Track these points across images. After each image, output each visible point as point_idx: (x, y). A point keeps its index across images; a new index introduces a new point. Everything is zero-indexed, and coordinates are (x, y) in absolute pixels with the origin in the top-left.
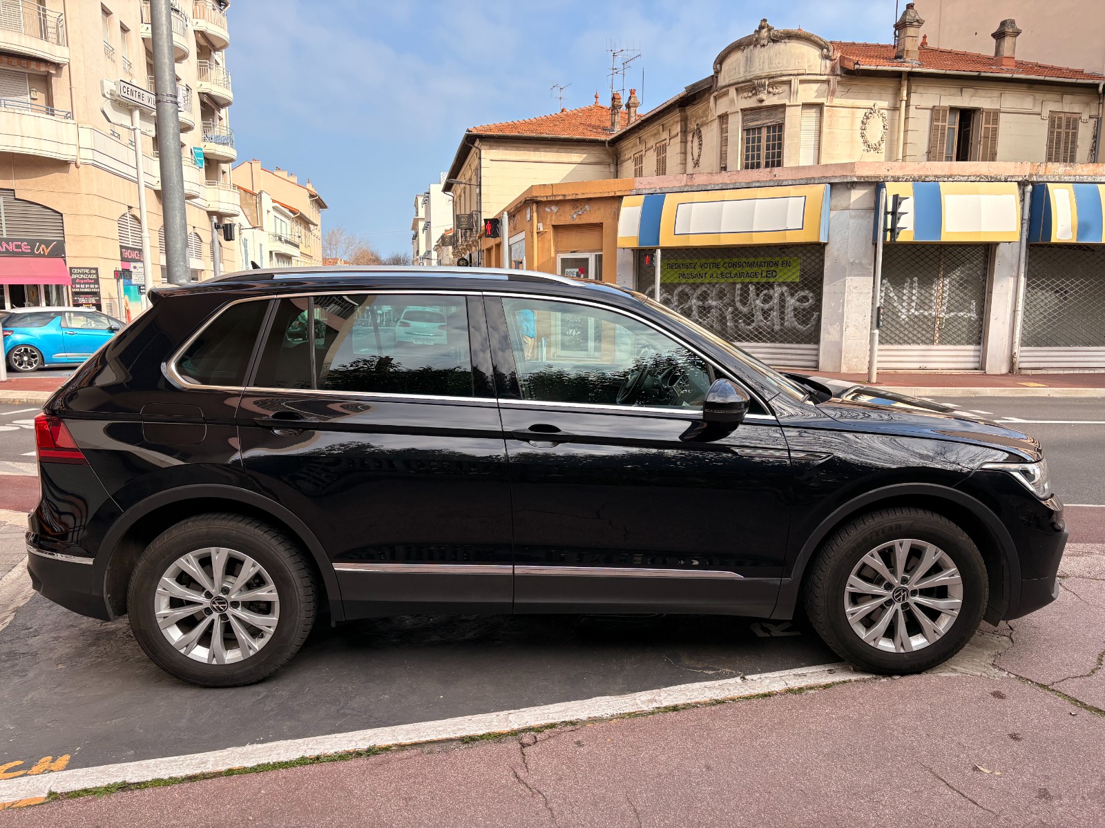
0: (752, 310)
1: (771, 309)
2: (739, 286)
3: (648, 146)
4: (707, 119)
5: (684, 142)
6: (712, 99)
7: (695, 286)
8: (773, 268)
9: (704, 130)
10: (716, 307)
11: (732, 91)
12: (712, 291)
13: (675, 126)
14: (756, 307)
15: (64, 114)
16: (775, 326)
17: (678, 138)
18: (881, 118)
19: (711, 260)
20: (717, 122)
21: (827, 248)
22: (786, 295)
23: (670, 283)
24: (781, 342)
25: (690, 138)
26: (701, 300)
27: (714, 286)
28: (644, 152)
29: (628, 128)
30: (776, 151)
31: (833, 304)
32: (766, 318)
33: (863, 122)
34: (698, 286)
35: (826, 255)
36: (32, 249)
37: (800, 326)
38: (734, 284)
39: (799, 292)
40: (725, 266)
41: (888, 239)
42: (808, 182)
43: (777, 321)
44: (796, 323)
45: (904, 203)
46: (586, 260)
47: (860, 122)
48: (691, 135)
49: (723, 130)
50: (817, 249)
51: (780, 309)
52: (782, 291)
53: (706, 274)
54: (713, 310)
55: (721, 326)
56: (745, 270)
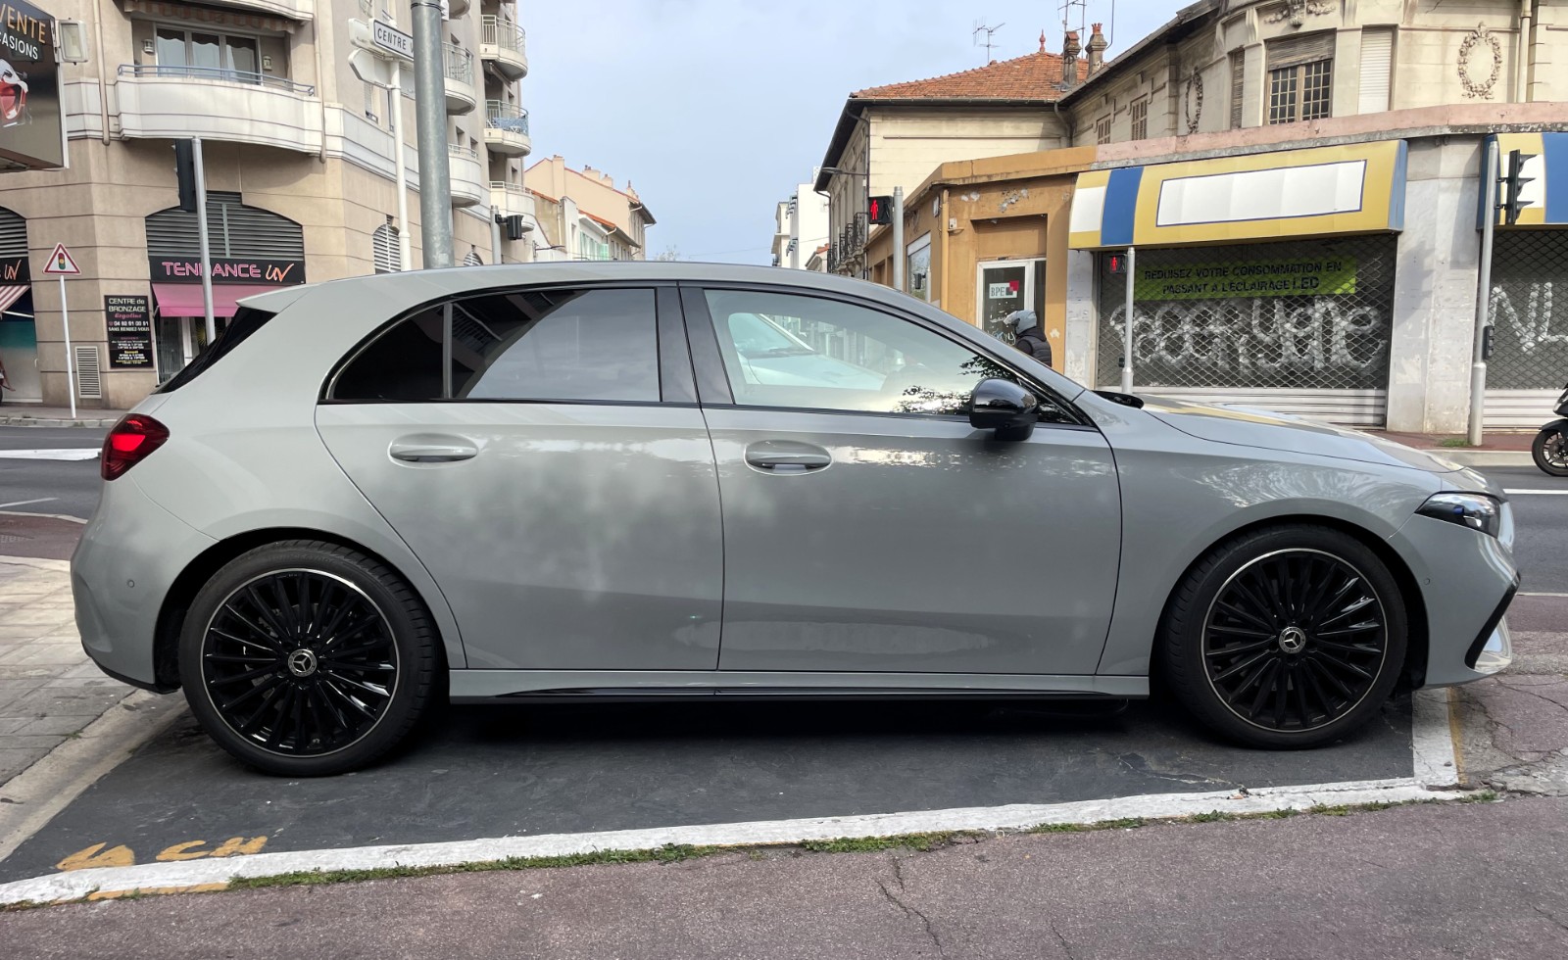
0: (1279, 338)
1: (1308, 337)
2: (1257, 302)
3: (1119, 107)
4: (1211, 59)
5: (1175, 96)
6: (1219, 27)
7: (1188, 305)
9: (1205, 77)
10: (1222, 334)
11: (1252, 15)
12: (1216, 312)
13: (1159, 74)
14: (1284, 333)
15: (306, 89)
16: (1316, 362)
17: (1166, 92)
18: (1491, 45)
19: (1214, 265)
20: (1227, 61)
21: (1400, 239)
22: (1333, 314)
23: (1150, 301)
24: (1326, 386)
25: (1183, 89)
26: (1198, 325)
28: (1112, 116)
29: (1088, 81)
30: (1320, 101)
31: (1410, 327)
32: (1300, 351)
33: (1461, 52)
34: (1193, 305)
35: (1398, 252)
36: (263, 274)
37: (1356, 362)
38: (1251, 299)
39: (1354, 310)
40: (1237, 271)
41: (1502, 222)
42: (1371, 138)
43: (1319, 356)
44: (1349, 357)
45: (1527, 164)
46: (1022, 269)
47: (1458, 54)
48: (1186, 85)
49: (1238, 75)
50: (1386, 241)
51: (1323, 337)
52: (1327, 309)
53: (1205, 285)
54: (1216, 340)
55: (1229, 363)
56: (1268, 278)
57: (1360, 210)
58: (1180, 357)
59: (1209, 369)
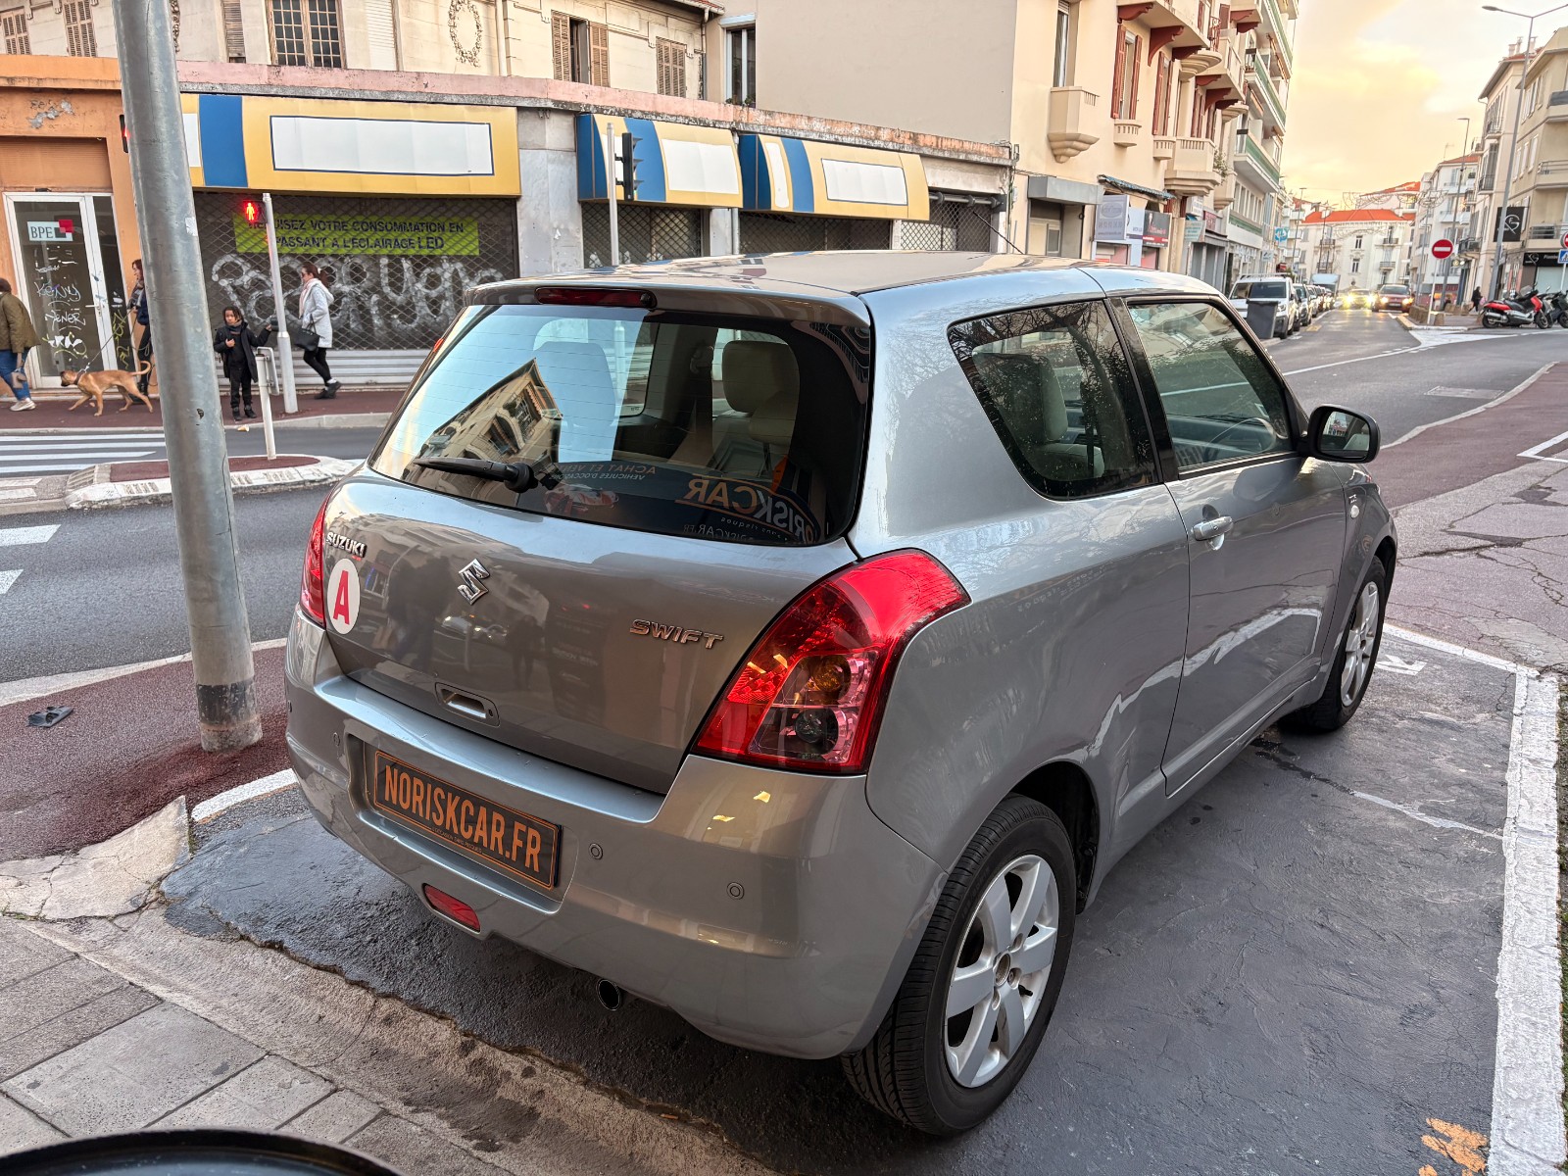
0: (411, 297)
1: (441, 297)
2: (384, 261)
10: (351, 293)
14: (416, 293)
18: (472, 13)
22: (461, 275)
23: (262, 253)
30: (330, 41)
32: (435, 312)
33: (450, 15)
35: (519, 217)
38: (376, 258)
39: (481, 272)
40: (356, 227)
46: (77, 205)
52: (456, 270)
53: (324, 239)
54: (345, 299)
55: (364, 326)
56: (392, 236)
57: (493, 174)
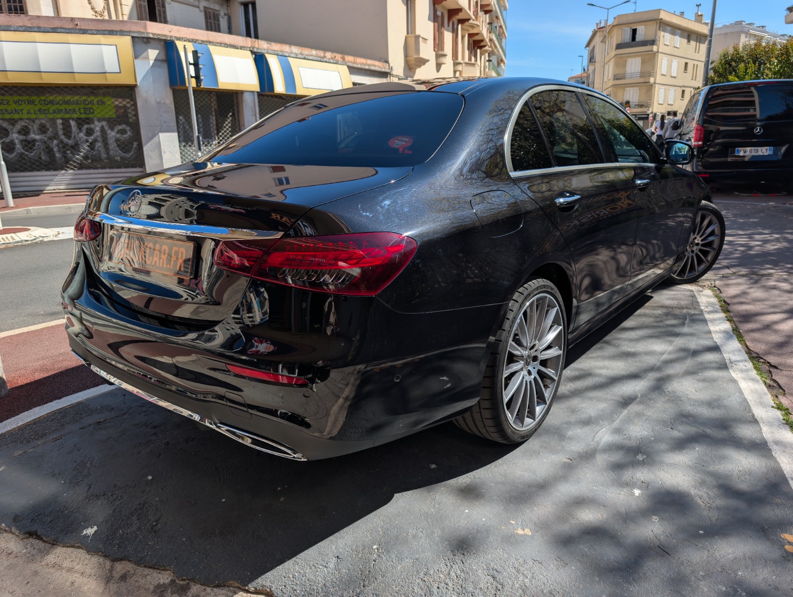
0: (77, 141)
1: (95, 141)
2: (59, 121)
7: (13, 122)
8: (89, 106)
10: (41, 139)
12: (33, 127)
14: (80, 139)
16: (102, 154)
19: (26, 98)
21: (136, 89)
22: (106, 128)
26: (24, 135)
27: (34, 121)
31: (150, 135)
32: (92, 149)
34: (16, 122)
35: (137, 96)
37: (126, 155)
38: (55, 119)
39: (117, 126)
40: (43, 102)
43: (103, 151)
44: (120, 151)
50: (129, 90)
51: (104, 141)
52: (102, 126)
53: (22, 110)
54: (37, 143)
55: (49, 157)
56: (62, 107)
57: (120, 73)
58: (15, 154)
59: (36, 160)
